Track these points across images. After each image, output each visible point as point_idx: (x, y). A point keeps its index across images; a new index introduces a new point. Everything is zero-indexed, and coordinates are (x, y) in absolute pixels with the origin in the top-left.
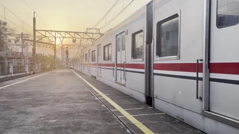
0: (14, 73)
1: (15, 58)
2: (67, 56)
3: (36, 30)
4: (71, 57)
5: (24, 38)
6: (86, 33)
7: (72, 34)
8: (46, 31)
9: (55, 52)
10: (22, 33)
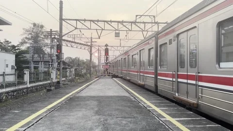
0: (30, 82)
1: (42, 62)
2: (107, 58)
3: (64, 20)
4: (111, 58)
5: (53, 37)
6: (135, 23)
7: (115, 25)
8: (76, 20)
9: (91, 55)
10: (51, 30)
